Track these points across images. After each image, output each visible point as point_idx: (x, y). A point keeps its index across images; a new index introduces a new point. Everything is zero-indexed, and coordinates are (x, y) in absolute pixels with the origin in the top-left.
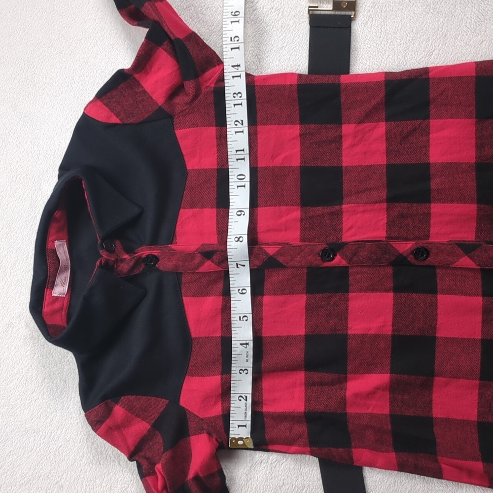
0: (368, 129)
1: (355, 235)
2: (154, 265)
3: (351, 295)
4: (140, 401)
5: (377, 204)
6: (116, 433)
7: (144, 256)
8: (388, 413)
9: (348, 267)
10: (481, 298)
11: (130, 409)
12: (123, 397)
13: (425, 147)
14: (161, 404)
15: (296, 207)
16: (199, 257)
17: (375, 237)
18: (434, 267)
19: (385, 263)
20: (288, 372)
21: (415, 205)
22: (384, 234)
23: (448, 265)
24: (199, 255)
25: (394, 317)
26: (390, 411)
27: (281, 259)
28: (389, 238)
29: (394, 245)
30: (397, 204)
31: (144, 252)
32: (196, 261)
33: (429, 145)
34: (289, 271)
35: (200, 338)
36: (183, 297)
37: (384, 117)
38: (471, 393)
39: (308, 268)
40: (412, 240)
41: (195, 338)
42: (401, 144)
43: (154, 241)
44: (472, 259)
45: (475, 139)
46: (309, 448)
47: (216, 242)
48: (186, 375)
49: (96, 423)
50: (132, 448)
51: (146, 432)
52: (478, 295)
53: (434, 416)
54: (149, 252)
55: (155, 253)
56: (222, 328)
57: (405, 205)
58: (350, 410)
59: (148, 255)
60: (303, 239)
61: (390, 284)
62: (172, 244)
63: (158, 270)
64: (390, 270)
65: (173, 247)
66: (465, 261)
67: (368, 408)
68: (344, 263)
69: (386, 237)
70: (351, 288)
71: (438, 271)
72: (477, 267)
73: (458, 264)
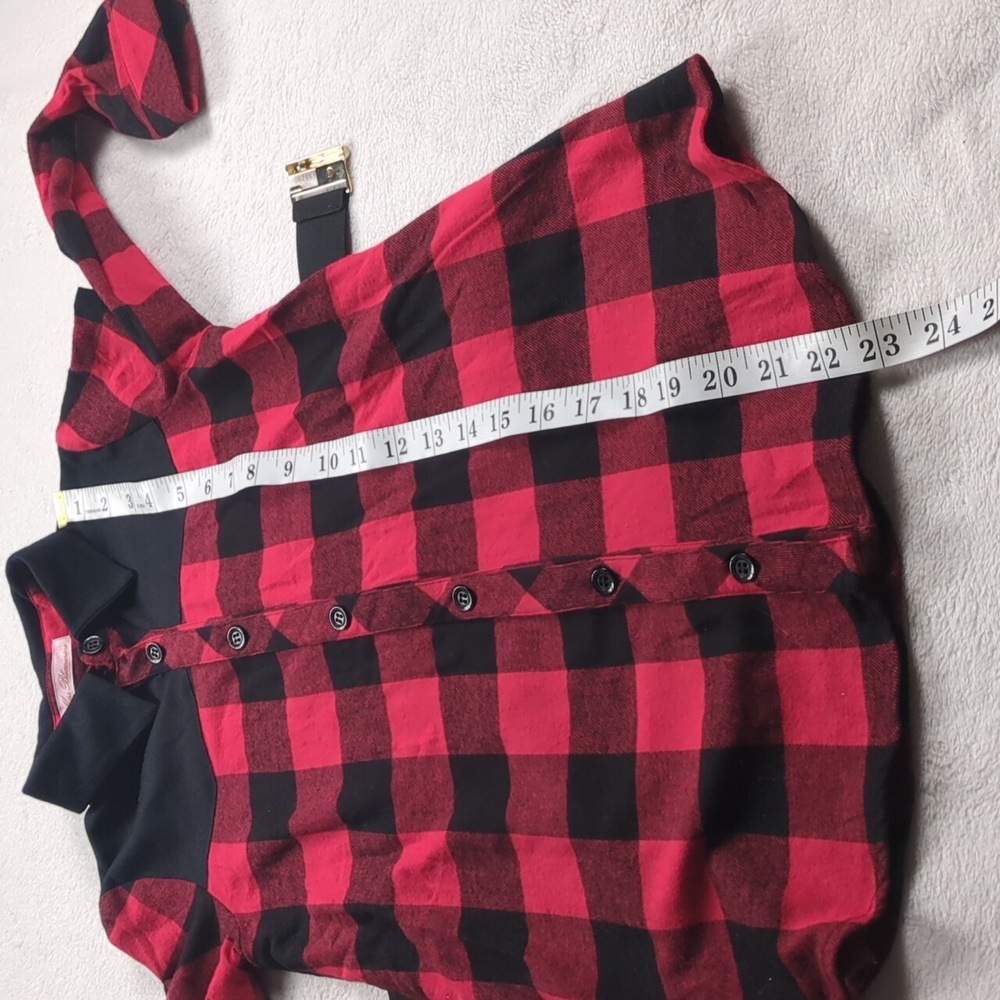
0: (382, 383)
1: (378, 577)
3: (385, 686)
4: (158, 887)
5: (402, 515)
6: (137, 940)
8: (459, 906)
9: (369, 636)
10: (564, 673)
11: (146, 899)
12: (136, 882)
13: (456, 396)
14: (189, 891)
15: (308, 540)
17: (402, 578)
18: (491, 621)
19: (416, 622)
20: (328, 833)
21: (452, 507)
22: (414, 570)
23: (506, 613)
25: (446, 723)
26: (462, 900)
28: (422, 575)
29: (422, 588)
30: (428, 510)
31: (146, 641)
33: (460, 392)
34: (303, 652)
35: (225, 776)
36: (200, 709)
37: (396, 356)
38: (569, 864)
39: (324, 644)
40: (446, 574)
41: (220, 777)
42: (426, 399)
44: (536, 598)
45: (515, 365)
46: (359, 972)
48: (211, 841)
50: (164, 966)
51: (176, 939)
52: (559, 668)
53: (527, 911)
56: (248, 759)
57: (437, 510)
58: (402, 900)
60: (315, 595)
61: (430, 662)
62: (181, 623)
64: (426, 634)
65: (182, 628)
66: (529, 605)
67: (430, 897)
68: (364, 630)
69: (419, 575)
70: (383, 674)
71: (498, 628)
72: (549, 612)
73: (518, 611)
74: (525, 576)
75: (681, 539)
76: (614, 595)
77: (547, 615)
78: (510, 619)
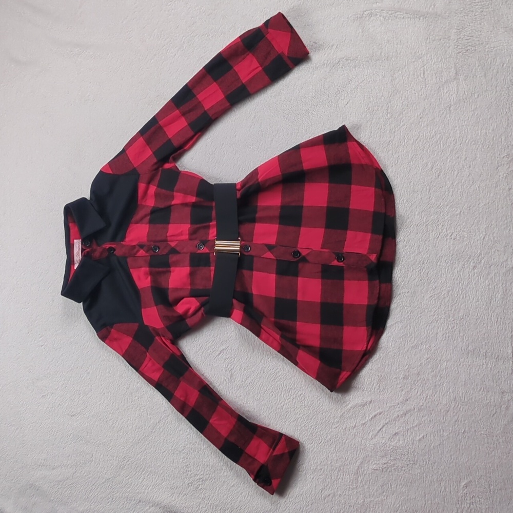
2: (113, 252)
4: (124, 326)
7: (107, 248)
9: (209, 253)
12: (115, 325)
14: (135, 326)
16: (137, 248)
18: (253, 256)
24: (137, 246)
27: (178, 249)
31: (107, 246)
32: (135, 250)
36: (130, 269)
39: (191, 253)
43: (113, 239)
44: (272, 254)
47: (146, 241)
48: (142, 308)
49: (103, 338)
51: (131, 342)
54: (110, 246)
55: (113, 246)
59: (110, 247)
62: (123, 241)
63: (115, 255)
65: (123, 243)
66: (269, 255)
68: (207, 251)
70: (211, 265)
71: (255, 259)
72: (275, 258)
73: (264, 256)
74: (270, 247)
75: (322, 248)
76: (298, 259)
77: (273, 259)
78: (260, 257)
